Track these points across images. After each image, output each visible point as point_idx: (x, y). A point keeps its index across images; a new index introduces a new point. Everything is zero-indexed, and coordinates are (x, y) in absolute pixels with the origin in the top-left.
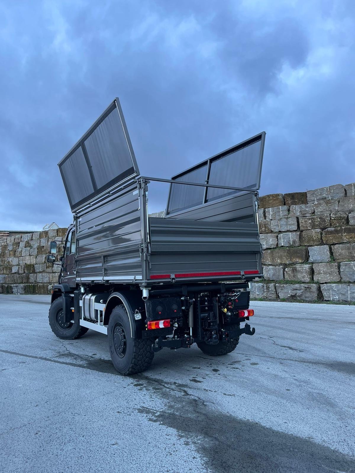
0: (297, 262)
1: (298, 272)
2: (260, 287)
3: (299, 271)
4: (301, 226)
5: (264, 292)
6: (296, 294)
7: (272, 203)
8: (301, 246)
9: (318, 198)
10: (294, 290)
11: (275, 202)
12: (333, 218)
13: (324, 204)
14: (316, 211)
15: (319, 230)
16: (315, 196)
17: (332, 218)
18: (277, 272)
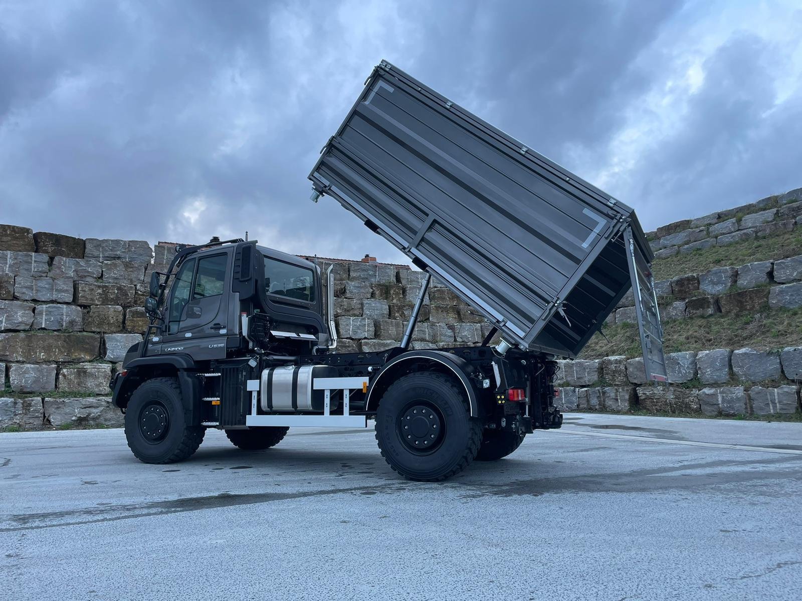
0: (80, 359)
1: (89, 377)
2: (7, 404)
3: (92, 375)
4: (81, 297)
5: (16, 415)
6: (89, 414)
7: (9, 243)
8: (84, 331)
9: (107, 254)
10: (85, 408)
11: (14, 242)
12: (141, 292)
13: (122, 267)
14: (106, 275)
15: (120, 308)
16: (101, 249)
17: (139, 292)
18: (43, 376)
